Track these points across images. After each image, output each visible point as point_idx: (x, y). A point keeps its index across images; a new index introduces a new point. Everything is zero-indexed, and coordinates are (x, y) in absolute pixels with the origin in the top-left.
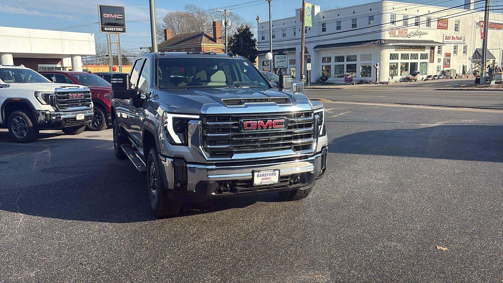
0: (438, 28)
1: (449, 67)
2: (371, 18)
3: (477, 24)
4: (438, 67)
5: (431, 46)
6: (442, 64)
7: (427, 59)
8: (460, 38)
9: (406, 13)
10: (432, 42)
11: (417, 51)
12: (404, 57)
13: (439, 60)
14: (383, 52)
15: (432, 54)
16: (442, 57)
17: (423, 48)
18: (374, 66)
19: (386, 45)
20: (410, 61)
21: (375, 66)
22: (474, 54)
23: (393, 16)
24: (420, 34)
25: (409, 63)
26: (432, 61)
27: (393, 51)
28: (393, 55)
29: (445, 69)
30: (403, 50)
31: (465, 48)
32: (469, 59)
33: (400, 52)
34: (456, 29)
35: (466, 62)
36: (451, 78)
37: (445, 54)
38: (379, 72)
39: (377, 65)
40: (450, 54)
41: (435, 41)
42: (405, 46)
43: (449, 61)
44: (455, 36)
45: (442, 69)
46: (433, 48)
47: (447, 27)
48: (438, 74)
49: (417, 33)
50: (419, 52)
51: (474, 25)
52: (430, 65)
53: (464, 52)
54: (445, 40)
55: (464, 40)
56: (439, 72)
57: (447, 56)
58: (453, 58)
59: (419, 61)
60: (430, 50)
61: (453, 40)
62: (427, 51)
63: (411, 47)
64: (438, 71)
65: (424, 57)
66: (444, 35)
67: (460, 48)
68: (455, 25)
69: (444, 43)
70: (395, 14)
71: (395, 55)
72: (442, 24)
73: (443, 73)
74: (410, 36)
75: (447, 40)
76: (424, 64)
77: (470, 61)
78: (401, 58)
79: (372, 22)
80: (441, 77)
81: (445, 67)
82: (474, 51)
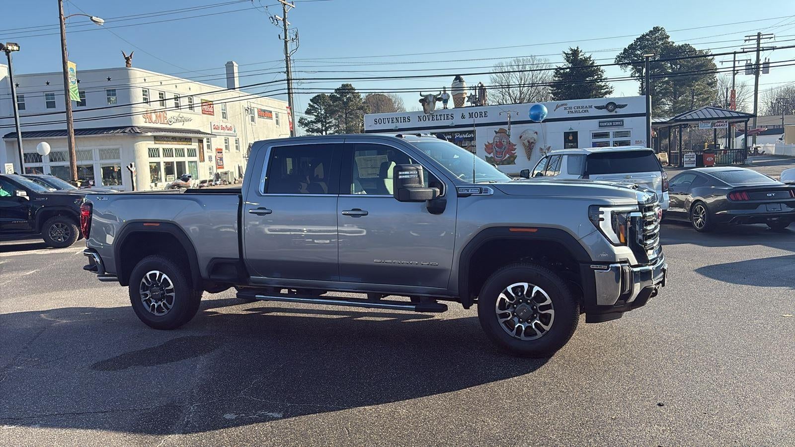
0: (203, 113)
1: (223, 168)
2: (111, 92)
3: (246, 110)
4: (210, 169)
5: (200, 138)
6: (214, 163)
7: (196, 156)
8: (230, 129)
9: (162, 88)
10: (199, 132)
11: (182, 144)
12: (168, 153)
13: (210, 158)
14: (138, 146)
15: (202, 150)
16: (213, 154)
17: (188, 140)
18: (127, 167)
19: (143, 135)
20: (175, 159)
21: (129, 167)
22: (248, 151)
23: (145, 92)
24: (184, 120)
25: (173, 162)
26: (202, 160)
27: (152, 145)
28: (152, 150)
29: (220, 171)
30: (165, 142)
31: (237, 141)
32: (244, 157)
33: (161, 146)
34: (224, 115)
35: (241, 161)
36: (230, 183)
37: (217, 150)
38: (136, 176)
39: (131, 166)
40: (222, 150)
41: (202, 131)
42: (167, 137)
43: (221, 159)
44: (224, 126)
45: (215, 171)
46: (201, 141)
47: (213, 112)
48: (212, 177)
49: (179, 118)
50: (185, 147)
51: (243, 111)
52: (200, 164)
53: (237, 148)
54: (213, 131)
55: (235, 131)
56: (212, 176)
57: (218, 152)
58: (226, 155)
59: (186, 159)
60: (197, 144)
61: (222, 131)
62: (195, 145)
63: (174, 139)
64: (211, 173)
65: (192, 153)
66: (211, 122)
67: (232, 141)
68: (222, 110)
69: (213, 133)
70: (148, 89)
71: (154, 150)
72: (208, 107)
73: (218, 176)
74: (171, 122)
75: (215, 131)
76: (193, 164)
77: (245, 161)
78: (164, 155)
79: (113, 99)
80: (218, 183)
81: (219, 168)
82: (247, 147)
